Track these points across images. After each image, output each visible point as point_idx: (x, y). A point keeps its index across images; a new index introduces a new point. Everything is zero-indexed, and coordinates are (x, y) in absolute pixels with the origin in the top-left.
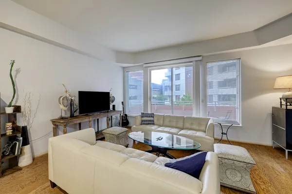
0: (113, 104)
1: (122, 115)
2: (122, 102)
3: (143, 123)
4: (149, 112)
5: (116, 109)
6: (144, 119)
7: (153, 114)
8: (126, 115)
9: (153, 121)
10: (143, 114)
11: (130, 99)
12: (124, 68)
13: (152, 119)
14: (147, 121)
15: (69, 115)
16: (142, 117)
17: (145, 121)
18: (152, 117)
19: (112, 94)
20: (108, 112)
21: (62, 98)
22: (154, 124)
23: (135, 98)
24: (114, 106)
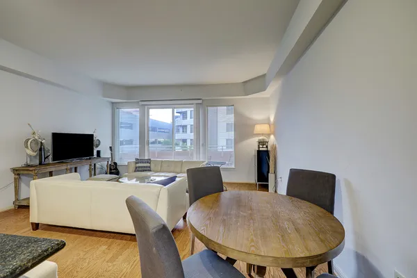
0: (98, 149)
1: (110, 163)
2: (111, 147)
3: (137, 169)
4: (146, 158)
5: (102, 155)
6: (138, 165)
7: (150, 160)
8: (115, 164)
9: (150, 167)
10: (137, 159)
11: (122, 143)
12: (113, 103)
13: (148, 165)
14: (142, 167)
15: (37, 162)
16: (136, 163)
17: (139, 167)
18: (148, 162)
19: (96, 137)
20: (90, 159)
21: (30, 141)
22: (150, 171)
23: (130, 142)
24: (98, 153)
